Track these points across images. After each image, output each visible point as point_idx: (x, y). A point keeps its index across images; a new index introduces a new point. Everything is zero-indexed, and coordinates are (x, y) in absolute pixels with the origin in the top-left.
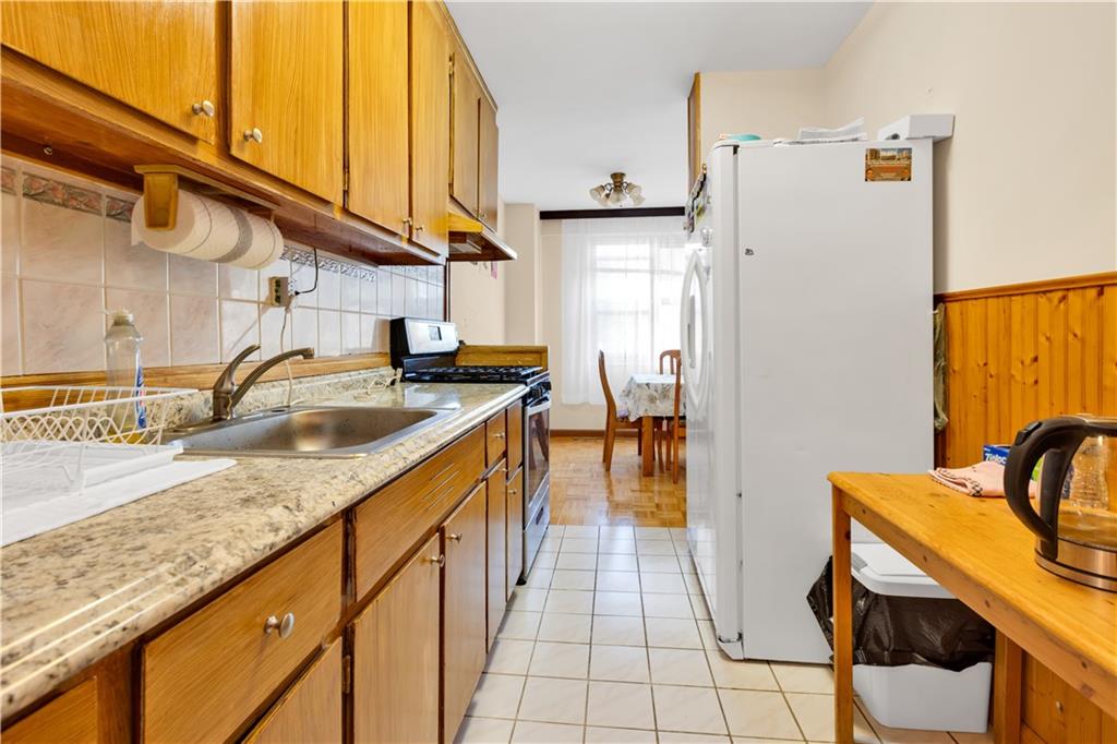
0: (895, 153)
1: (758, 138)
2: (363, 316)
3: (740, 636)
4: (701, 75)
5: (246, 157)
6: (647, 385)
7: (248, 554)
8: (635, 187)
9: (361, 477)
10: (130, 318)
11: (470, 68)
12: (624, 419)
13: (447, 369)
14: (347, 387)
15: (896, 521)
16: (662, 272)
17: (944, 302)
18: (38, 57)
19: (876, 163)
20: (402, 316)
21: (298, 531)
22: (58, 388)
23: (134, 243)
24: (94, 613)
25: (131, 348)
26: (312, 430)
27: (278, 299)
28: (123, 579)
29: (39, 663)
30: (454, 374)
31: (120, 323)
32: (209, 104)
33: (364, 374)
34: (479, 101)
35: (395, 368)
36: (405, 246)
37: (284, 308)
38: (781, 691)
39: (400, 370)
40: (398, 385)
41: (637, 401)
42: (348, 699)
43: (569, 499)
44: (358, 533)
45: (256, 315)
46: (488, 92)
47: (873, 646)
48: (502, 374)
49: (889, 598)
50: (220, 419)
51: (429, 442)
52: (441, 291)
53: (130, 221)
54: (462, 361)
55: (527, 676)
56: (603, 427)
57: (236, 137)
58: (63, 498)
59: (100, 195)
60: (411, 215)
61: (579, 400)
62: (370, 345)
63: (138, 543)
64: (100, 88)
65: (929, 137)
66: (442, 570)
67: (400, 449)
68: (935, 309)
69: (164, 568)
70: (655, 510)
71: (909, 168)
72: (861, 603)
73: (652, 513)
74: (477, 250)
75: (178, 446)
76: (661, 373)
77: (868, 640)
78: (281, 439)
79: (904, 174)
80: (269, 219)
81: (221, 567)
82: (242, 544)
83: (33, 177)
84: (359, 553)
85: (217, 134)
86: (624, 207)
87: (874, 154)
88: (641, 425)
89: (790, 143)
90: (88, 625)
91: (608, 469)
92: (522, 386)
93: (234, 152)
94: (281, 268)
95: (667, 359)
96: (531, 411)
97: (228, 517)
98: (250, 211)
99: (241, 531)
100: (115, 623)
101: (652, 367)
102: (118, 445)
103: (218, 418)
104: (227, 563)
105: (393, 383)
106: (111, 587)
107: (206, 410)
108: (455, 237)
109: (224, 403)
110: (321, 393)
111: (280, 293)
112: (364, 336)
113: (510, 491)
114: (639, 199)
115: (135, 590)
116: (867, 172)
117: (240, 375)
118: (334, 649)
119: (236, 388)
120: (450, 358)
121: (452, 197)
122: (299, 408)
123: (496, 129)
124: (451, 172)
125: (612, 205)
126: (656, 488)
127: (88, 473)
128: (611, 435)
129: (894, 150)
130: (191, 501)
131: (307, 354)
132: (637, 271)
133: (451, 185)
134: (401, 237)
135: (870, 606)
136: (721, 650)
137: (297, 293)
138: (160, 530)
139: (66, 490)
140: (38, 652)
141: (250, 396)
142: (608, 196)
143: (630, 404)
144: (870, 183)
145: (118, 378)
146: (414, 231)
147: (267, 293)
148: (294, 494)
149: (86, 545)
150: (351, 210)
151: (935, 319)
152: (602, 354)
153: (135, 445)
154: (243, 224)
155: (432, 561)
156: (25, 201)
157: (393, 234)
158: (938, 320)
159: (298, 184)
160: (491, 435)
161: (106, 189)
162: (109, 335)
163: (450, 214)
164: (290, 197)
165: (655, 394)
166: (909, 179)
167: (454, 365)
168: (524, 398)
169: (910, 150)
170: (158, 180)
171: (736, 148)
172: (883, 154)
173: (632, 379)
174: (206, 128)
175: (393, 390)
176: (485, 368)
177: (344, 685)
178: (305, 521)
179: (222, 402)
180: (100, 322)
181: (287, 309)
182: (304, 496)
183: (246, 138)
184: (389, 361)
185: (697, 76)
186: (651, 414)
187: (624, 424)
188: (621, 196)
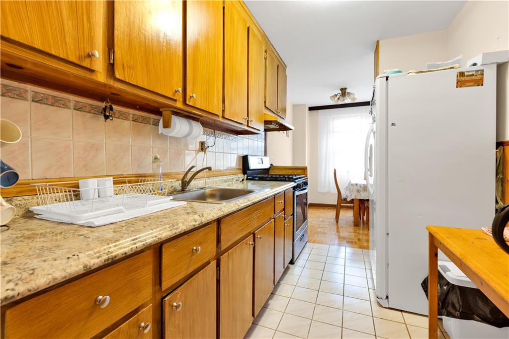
0: (474, 73)
1: (401, 72)
2: (225, 154)
3: (387, 297)
4: (380, 42)
5: (191, 104)
6: (356, 184)
7: (188, 226)
8: (351, 94)
9: (223, 210)
10: (159, 157)
11: (274, 53)
12: (345, 199)
13: (266, 175)
14: (226, 181)
15: (449, 247)
17: (503, 146)
18: (137, 85)
19: (462, 79)
20: (247, 154)
21: (202, 223)
22: (140, 178)
23: (160, 133)
24: (152, 233)
25: (158, 166)
26: (212, 196)
27: (202, 149)
28: (158, 227)
29: (142, 241)
30: (267, 177)
31: (156, 158)
32: (180, 89)
33: (232, 177)
34: (278, 66)
35: (244, 175)
36: (246, 128)
37: (204, 153)
38: (405, 323)
39: (246, 175)
40: (245, 181)
41: (351, 191)
42: (218, 281)
43: (318, 233)
44: (222, 228)
45: (195, 155)
46: (282, 61)
47: (450, 309)
48: (286, 178)
49: (459, 287)
50: (184, 190)
51: (249, 201)
52: (264, 143)
53: (158, 126)
54: (272, 172)
55: (290, 298)
56: (336, 203)
57: (188, 97)
58: (143, 209)
59: (150, 118)
60: (248, 116)
61: (326, 190)
62: (235, 166)
63: (161, 220)
64: (151, 90)
65: (494, 63)
66: (254, 248)
67: (237, 202)
68: (497, 149)
69: (167, 226)
70: (357, 241)
71: (482, 79)
72: (445, 288)
73: (355, 242)
74: (277, 127)
75: (171, 197)
76: (365, 179)
77: (448, 305)
78: (202, 198)
79: (479, 82)
80: (198, 122)
81: (181, 228)
82: (186, 224)
83: (134, 115)
84: (222, 234)
85: (183, 98)
86: (346, 103)
87: (462, 74)
88: (353, 203)
89: (416, 73)
90: (151, 236)
91: (337, 222)
92: (293, 183)
93: (187, 103)
94: (204, 138)
96: (297, 193)
97: (183, 216)
98: (193, 120)
99: (186, 220)
100: (156, 237)
102: (152, 196)
103: (183, 190)
104: (182, 228)
105: (243, 180)
106: (155, 228)
107: (180, 187)
108: (267, 122)
109: (185, 184)
110: (216, 183)
111: (203, 147)
112: (233, 162)
113: (286, 225)
114: (354, 99)
115: (160, 230)
116: (457, 83)
117: (189, 176)
118: (213, 264)
119: (188, 180)
120: (267, 171)
121: (265, 106)
122: (208, 188)
123: (286, 76)
124: (265, 97)
125: (340, 103)
126: (360, 232)
127: (149, 202)
128: (339, 207)
129: (473, 71)
130: (174, 211)
131: (210, 169)
133: (265, 102)
134: (244, 125)
135: (449, 290)
136: (378, 303)
137: (208, 147)
138: (166, 218)
139: (144, 207)
140: (141, 239)
141: (193, 183)
142: (339, 99)
143: (348, 193)
144: (459, 89)
145: (155, 176)
146: (249, 122)
147: (199, 147)
148: (201, 212)
149: (149, 220)
150: (225, 117)
151: (496, 154)
152: (335, 170)
153: (160, 196)
154: (190, 125)
155: (250, 244)
156: (132, 122)
157: (241, 124)
158: (498, 155)
159: (207, 110)
160: (277, 201)
161: (152, 116)
162: (153, 162)
163: (264, 114)
164: (204, 115)
165: (359, 188)
166: (482, 85)
167: (268, 173)
168: (294, 188)
169: (483, 70)
170: (166, 113)
171: (387, 78)
172: (466, 74)
173: (350, 182)
174: (179, 97)
175: (243, 183)
176: (280, 175)
177: (217, 277)
178: (204, 220)
179: (184, 184)
180: (150, 159)
181: (205, 153)
182: (204, 213)
183: (191, 97)
184: (242, 171)
185: (378, 42)
186: (358, 198)
187: (345, 202)
188: (345, 98)
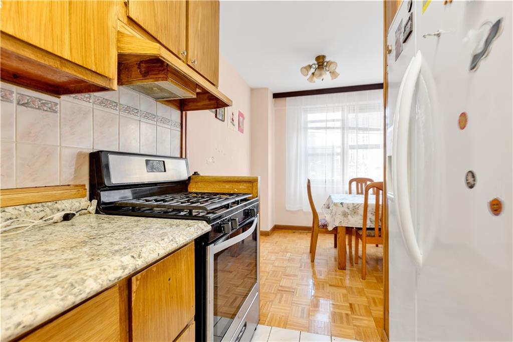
6: (342, 203)
12: (325, 226)
16: (350, 128)
20: (106, 150)
41: (333, 215)
56: (310, 225)
61: (297, 207)
76: (350, 193)
88: (337, 231)
91: (313, 261)
95: (354, 184)
101: (343, 188)
120: (175, 186)
125: (318, 84)
126: (348, 282)
132: (333, 128)
142: (313, 74)
143: (329, 216)
152: (309, 181)
165: (347, 210)
173: (330, 196)
186: (345, 225)
187: (324, 230)
188: (323, 72)
